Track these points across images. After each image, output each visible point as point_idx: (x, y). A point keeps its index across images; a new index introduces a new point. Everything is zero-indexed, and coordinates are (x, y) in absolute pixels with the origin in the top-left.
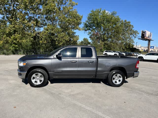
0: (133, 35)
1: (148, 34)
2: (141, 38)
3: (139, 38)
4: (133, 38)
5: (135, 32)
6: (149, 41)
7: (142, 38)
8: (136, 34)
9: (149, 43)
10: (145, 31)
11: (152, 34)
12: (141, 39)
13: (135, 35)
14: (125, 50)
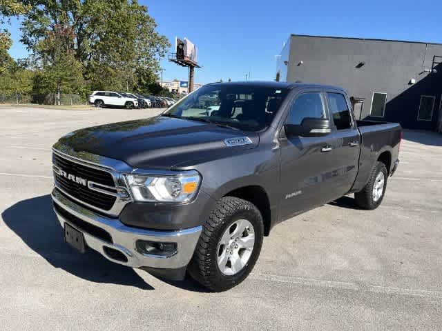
0: (155, 49)
1: (190, 49)
2: (175, 58)
3: (170, 58)
4: (157, 56)
5: (163, 40)
6: (192, 66)
7: (178, 58)
8: (164, 47)
9: (191, 74)
10: (185, 41)
11: (197, 49)
12: (176, 62)
13: (161, 50)
14: (138, 89)
